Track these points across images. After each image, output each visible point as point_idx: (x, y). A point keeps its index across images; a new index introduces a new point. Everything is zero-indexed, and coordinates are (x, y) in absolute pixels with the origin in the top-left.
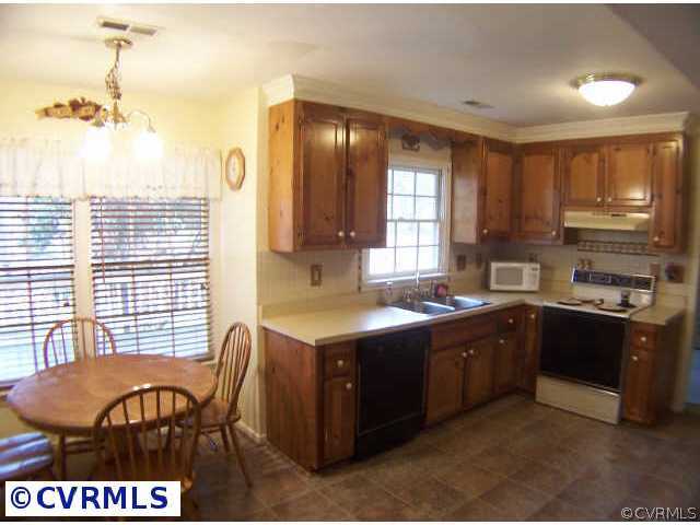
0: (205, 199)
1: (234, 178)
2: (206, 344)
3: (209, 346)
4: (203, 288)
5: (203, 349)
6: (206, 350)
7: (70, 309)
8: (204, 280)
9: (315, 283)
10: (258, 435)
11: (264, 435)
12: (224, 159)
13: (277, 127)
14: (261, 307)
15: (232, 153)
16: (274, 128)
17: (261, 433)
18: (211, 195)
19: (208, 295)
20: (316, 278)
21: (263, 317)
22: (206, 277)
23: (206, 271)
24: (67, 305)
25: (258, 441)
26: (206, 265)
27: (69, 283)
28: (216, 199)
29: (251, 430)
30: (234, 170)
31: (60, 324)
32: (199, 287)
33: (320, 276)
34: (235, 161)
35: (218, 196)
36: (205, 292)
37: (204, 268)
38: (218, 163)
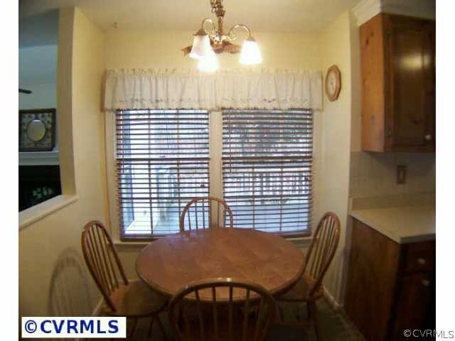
0: (309, 110)
1: (332, 91)
2: (306, 224)
3: (308, 226)
4: (306, 180)
5: (304, 227)
6: (305, 228)
7: (207, 190)
8: (308, 174)
9: (400, 182)
10: (336, 304)
11: (342, 305)
12: (325, 77)
13: (367, 42)
14: (351, 200)
15: (330, 71)
16: (365, 42)
17: (339, 303)
18: (314, 107)
19: (310, 186)
20: (401, 177)
21: (354, 208)
22: (310, 171)
23: (310, 167)
24: (203, 187)
25: (335, 308)
26: (310, 162)
27: (206, 171)
28: (318, 110)
29: (332, 298)
30: (332, 83)
31: (195, 200)
32: (303, 179)
33: (405, 175)
34: (333, 76)
35: (321, 108)
36: (308, 183)
37: (308, 164)
38: (319, 82)
